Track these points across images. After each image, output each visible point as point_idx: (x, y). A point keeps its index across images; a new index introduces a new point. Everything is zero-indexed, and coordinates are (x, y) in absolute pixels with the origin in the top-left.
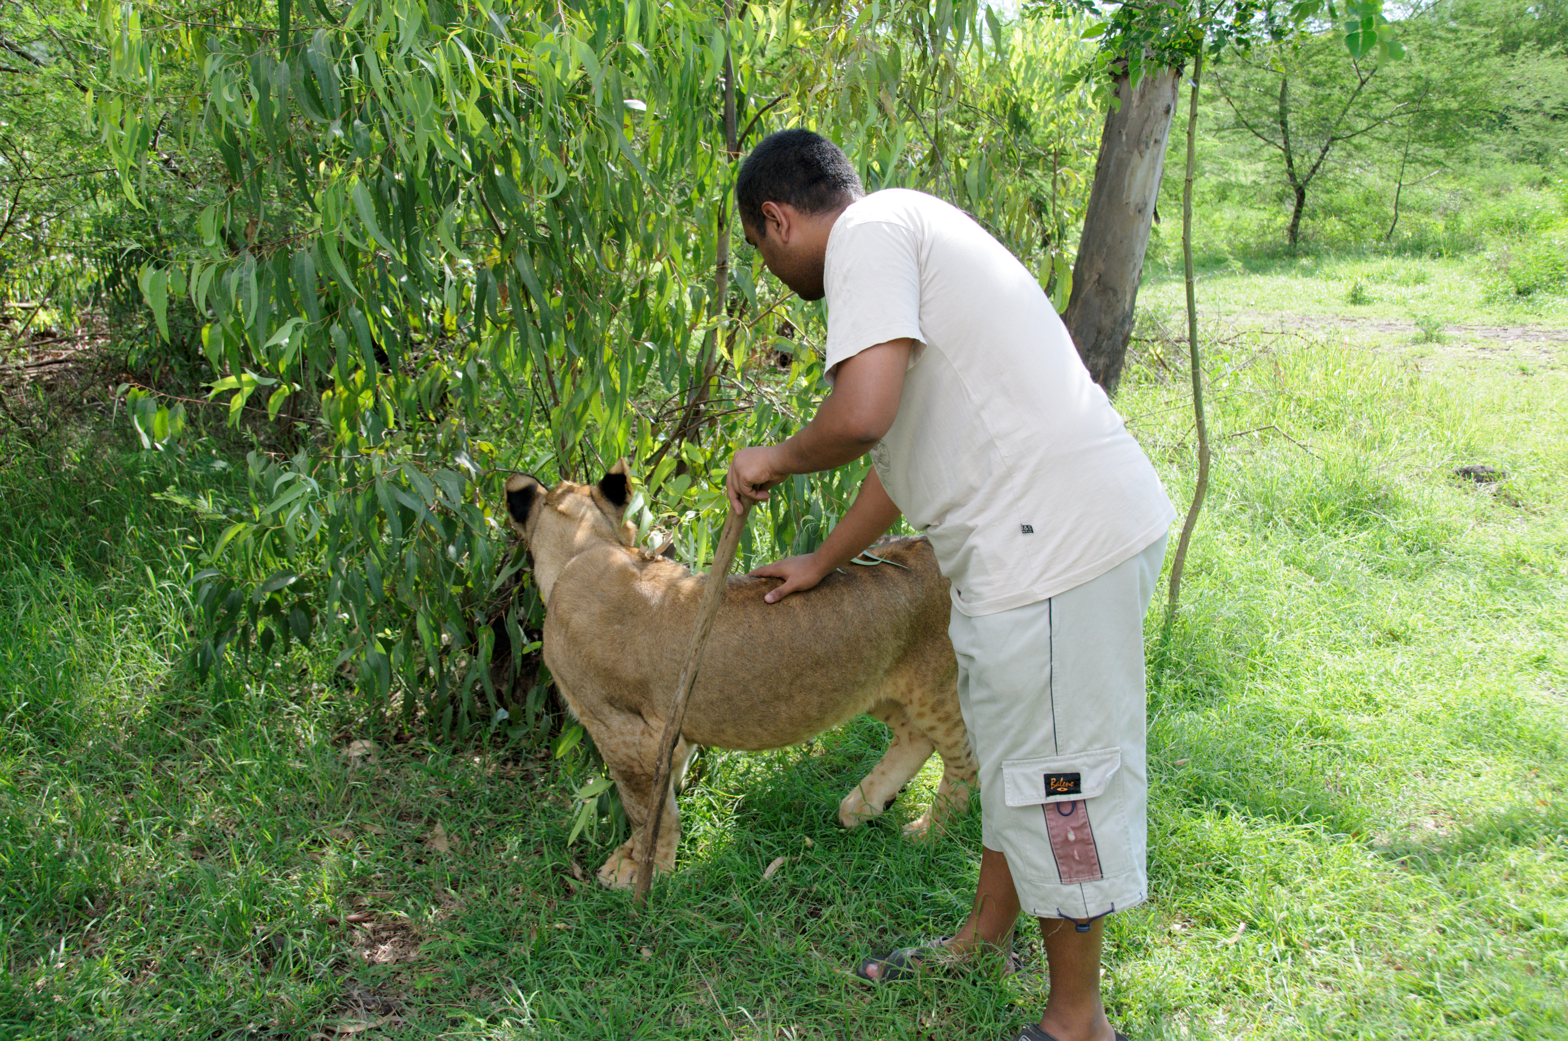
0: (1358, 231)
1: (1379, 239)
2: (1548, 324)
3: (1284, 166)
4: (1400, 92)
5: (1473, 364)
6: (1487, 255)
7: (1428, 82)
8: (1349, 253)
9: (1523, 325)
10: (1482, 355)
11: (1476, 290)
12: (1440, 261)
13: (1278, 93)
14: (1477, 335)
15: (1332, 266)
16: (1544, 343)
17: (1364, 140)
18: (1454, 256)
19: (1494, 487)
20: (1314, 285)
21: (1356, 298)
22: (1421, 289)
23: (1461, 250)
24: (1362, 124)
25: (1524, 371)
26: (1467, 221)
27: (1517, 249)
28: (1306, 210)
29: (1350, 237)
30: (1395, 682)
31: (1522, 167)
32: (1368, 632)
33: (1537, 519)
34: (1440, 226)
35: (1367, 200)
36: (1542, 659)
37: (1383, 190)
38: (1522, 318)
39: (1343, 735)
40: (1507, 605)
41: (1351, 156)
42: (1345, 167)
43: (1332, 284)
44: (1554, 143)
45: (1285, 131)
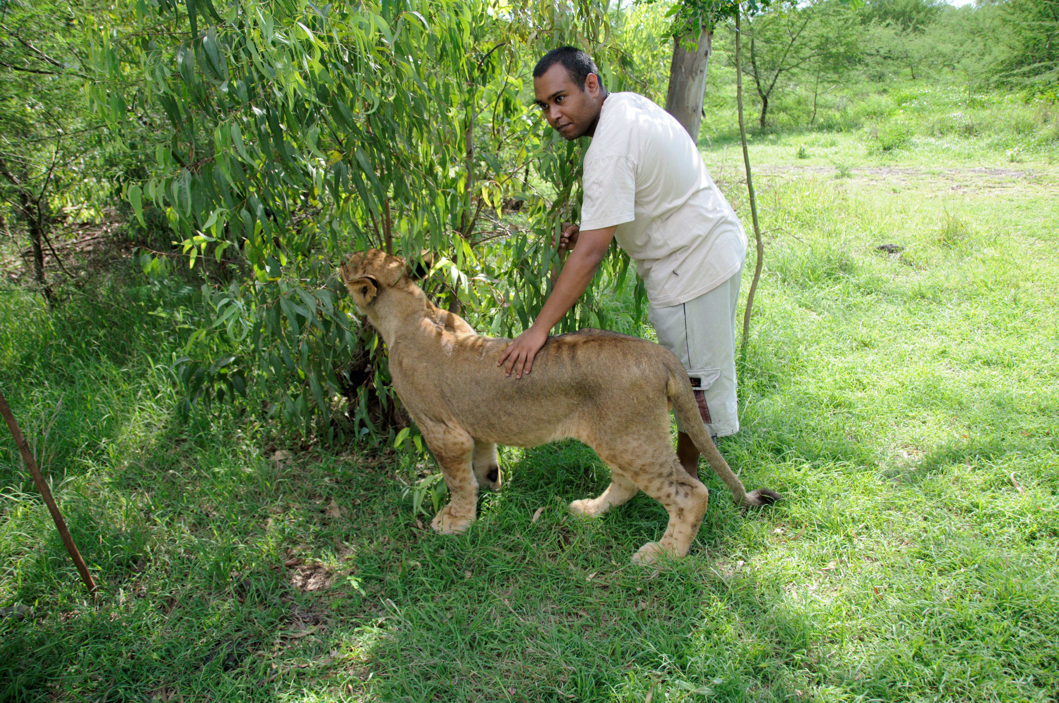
0: (796, 119)
1: (808, 123)
2: (901, 165)
3: (756, 86)
4: (813, 45)
5: (868, 188)
6: (865, 129)
7: (827, 39)
8: (793, 131)
9: (889, 166)
10: (872, 183)
11: (862, 149)
12: (841, 134)
13: (750, 46)
14: (867, 173)
15: (785, 139)
16: (901, 175)
17: (795, 70)
18: (848, 131)
19: (898, 255)
20: (778, 149)
21: (801, 155)
22: (834, 149)
23: (852, 127)
24: (795, 61)
25: (894, 191)
26: (851, 111)
27: (880, 126)
28: (768, 109)
29: (793, 123)
30: (871, 371)
31: (873, 83)
32: (851, 343)
33: (923, 272)
34: (838, 115)
35: (799, 103)
36: (944, 352)
37: (807, 97)
38: (888, 163)
39: (850, 405)
40: (920, 322)
41: (789, 79)
42: (787, 85)
43: (788, 148)
44: (886, 72)
45: (754, 67)
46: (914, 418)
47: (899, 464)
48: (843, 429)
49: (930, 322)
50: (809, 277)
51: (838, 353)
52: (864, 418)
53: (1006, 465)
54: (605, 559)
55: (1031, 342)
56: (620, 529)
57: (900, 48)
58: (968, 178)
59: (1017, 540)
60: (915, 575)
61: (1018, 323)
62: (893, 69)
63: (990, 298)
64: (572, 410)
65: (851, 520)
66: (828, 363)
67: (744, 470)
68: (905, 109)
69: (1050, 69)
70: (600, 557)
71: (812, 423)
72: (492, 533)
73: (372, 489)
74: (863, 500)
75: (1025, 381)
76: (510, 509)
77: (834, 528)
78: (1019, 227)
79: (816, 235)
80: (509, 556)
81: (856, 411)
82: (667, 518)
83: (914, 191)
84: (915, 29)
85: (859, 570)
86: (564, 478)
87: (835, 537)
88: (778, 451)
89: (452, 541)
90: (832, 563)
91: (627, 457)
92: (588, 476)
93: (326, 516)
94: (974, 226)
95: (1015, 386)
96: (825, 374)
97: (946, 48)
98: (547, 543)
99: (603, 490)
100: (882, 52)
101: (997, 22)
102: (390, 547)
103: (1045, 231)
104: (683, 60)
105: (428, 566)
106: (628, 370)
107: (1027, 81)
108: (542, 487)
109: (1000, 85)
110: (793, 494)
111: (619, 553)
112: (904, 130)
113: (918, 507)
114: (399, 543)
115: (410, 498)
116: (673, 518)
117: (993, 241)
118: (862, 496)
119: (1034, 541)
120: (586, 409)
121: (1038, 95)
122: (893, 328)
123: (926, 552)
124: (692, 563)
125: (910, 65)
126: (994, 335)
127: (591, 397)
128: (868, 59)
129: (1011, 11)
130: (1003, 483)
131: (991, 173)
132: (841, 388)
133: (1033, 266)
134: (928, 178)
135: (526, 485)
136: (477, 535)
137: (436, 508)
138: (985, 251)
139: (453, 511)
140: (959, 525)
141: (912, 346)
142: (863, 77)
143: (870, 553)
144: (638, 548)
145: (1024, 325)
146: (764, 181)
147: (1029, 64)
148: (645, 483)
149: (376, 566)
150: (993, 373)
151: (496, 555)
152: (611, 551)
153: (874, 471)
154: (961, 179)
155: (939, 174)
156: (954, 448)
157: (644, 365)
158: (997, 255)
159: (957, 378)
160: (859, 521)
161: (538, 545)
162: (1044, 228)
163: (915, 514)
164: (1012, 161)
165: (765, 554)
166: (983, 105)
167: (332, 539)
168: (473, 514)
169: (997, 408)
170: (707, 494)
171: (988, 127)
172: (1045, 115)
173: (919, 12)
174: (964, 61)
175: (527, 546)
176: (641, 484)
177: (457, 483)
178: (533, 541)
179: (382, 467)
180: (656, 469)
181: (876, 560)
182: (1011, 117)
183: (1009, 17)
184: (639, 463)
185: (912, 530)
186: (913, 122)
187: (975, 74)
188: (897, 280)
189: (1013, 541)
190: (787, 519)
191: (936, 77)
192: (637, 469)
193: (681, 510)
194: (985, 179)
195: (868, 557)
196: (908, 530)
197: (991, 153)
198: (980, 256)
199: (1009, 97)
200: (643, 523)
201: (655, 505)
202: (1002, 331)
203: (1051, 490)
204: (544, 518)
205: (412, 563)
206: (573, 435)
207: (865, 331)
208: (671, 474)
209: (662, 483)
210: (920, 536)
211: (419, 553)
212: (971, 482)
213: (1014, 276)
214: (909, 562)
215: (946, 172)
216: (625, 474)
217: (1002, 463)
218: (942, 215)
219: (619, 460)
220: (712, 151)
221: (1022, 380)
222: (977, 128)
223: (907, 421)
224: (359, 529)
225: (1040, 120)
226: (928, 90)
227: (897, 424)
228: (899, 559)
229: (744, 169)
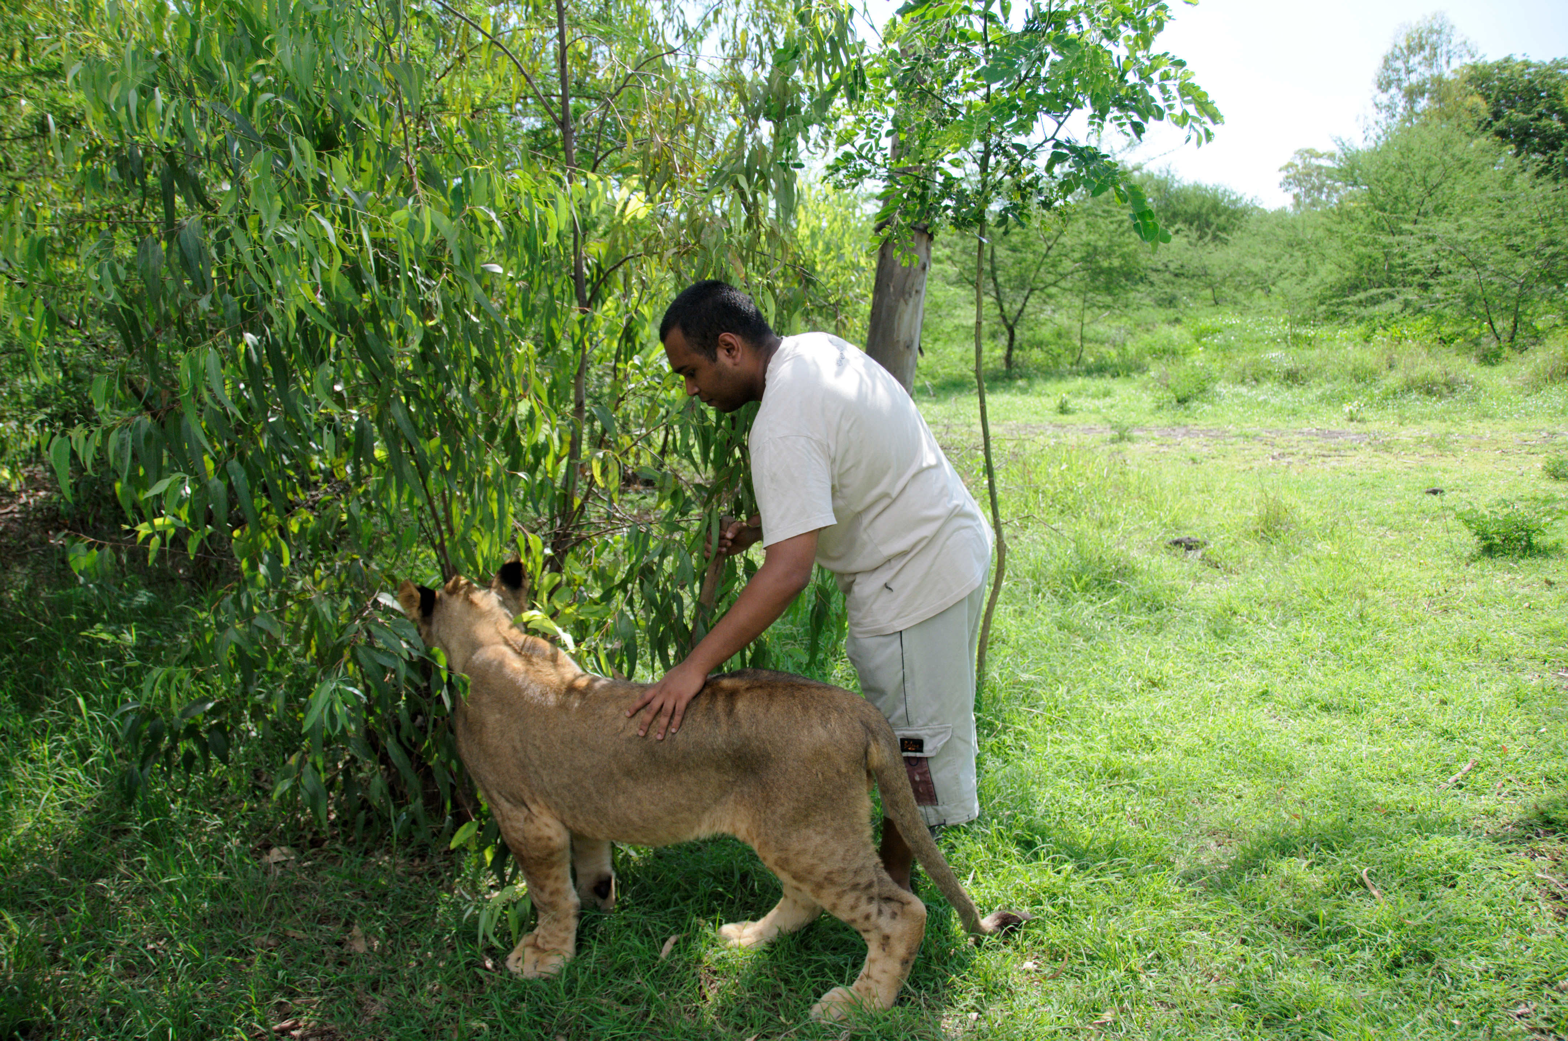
0: (1056, 358)
1: (1072, 365)
2: (1203, 425)
3: (998, 311)
4: (1077, 255)
5: (1157, 456)
6: (1152, 374)
7: (1095, 248)
8: (1052, 375)
9: (1185, 426)
10: (1162, 449)
11: (1148, 401)
12: (1118, 379)
13: (988, 256)
14: (1155, 434)
15: (1039, 385)
16: (1202, 439)
17: (1053, 290)
18: (1128, 376)
19: (1199, 554)
20: (1030, 401)
21: (1063, 409)
22: (1108, 401)
23: (1133, 371)
24: (1050, 278)
25: (1194, 461)
26: (1132, 348)
27: (1171, 370)
28: (1016, 343)
29: (1051, 364)
30: (1162, 723)
31: (1161, 310)
32: (1134, 681)
33: (1234, 577)
34: (1113, 353)
35: (1059, 335)
36: (1265, 693)
37: (1071, 327)
38: (1184, 421)
39: (1133, 774)
40: (1231, 650)
41: (1045, 302)
42: (1042, 311)
43: (1044, 399)
44: (1178, 294)
45: (996, 284)
46: (1224, 791)
47: (1205, 859)
48: (1123, 809)
49: (1245, 649)
50: (1072, 586)
51: (1114, 696)
52: (1152, 793)
53: (1355, 858)
54: (771, 1014)
55: (1385, 677)
56: (794, 968)
57: (1195, 263)
58: (1294, 443)
59: (1375, 969)
60: (1231, 1028)
61: (1366, 649)
62: (1187, 290)
63: (1328, 615)
64: (723, 790)
65: (1134, 947)
66: (1101, 713)
67: (979, 875)
68: (1205, 347)
69: (1392, 297)
70: (763, 1012)
71: (1078, 802)
72: (599, 976)
73: (417, 907)
74: (1152, 916)
75: (1378, 732)
76: (628, 939)
77: (1111, 960)
78: (1364, 512)
79: (1084, 525)
80: (624, 1012)
81: (1141, 783)
82: (864, 949)
83: (1220, 462)
84: (1215, 238)
85: (1148, 1022)
86: (709, 890)
87: (1112, 973)
88: (1029, 845)
89: (537, 989)
90: (1108, 1013)
91: (806, 861)
92: (745, 887)
93: (345, 951)
94: (1303, 511)
95: (1366, 741)
96: (1096, 728)
97: (1257, 265)
98: (682, 991)
99: (769, 908)
100: (1172, 267)
101: (1320, 233)
102: (442, 998)
103: (1398, 518)
104: (891, 275)
105: (499, 1028)
106: (810, 732)
107: (1363, 312)
108: (676, 904)
109: (1332, 316)
110: (1050, 909)
111: (791, 1004)
112: (1203, 375)
113: (1232, 924)
114: (457, 993)
115: (475, 920)
116: (873, 951)
117: (1329, 532)
118: (1152, 909)
119: (1398, 971)
120: (746, 789)
121: (1380, 331)
122: (1194, 660)
123: (1246, 992)
124: (900, 1017)
125: (1210, 286)
126: (1334, 668)
127: (753, 771)
128: (1154, 277)
129: (1338, 219)
130: (1353, 885)
131: (1324, 435)
132: (1119, 749)
133: (1385, 569)
134: (1240, 443)
135: (652, 901)
136: (576, 980)
137: (514, 937)
138: (1319, 546)
139: (540, 942)
140: (1292, 950)
141: (1220, 686)
142: (1147, 301)
143: (1164, 996)
144: (819, 995)
145: (1375, 652)
146: (1009, 445)
147: (1365, 290)
148: (833, 899)
149: (419, 1030)
150: (1335, 722)
151: (604, 1009)
152: (778, 1001)
153: (1167, 871)
154: (1284, 444)
155: (1254, 438)
156: (1281, 835)
157: (833, 724)
158: (1334, 554)
159: (1284, 731)
160: (1147, 947)
161: (668, 993)
162: (1397, 513)
163: (1228, 935)
164: (1351, 420)
165: (1009, 1002)
166: (1310, 342)
167: (351, 987)
168: (570, 948)
169: (1340, 773)
170: (925, 911)
171: (1318, 372)
172: (1390, 358)
173: (1218, 215)
174: (1280, 284)
175: (651, 995)
176: (826, 900)
177: (546, 897)
178: (660, 988)
179: (434, 875)
180: (848, 878)
181: (1174, 1006)
182: (1346, 360)
183: (1335, 228)
184: (823, 868)
185: (1224, 958)
186: (1216, 366)
187: (1299, 302)
188: (1198, 589)
189: (1370, 971)
190: (1042, 948)
191: (1246, 302)
192: (821, 879)
193: (887, 938)
194: (1316, 444)
195: (1162, 1003)
196: (1218, 960)
197: (1323, 409)
198: (1312, 554)
199: (1343, 333)
200: (828, 958)
201: (846, 929)
202: (1345, 660)
203: (1419, 892)
204: (679, 952)
205: (475, 1024)
206: (725, 828)
207: (1153, 663)
208: (870, 885)
209: (858, 899)
210: (1236, 968)
211: (486, 1008)
212: (1307, 885)
213: (1359, 582)
214: (1220, 1007)
215: (1264, 434)
216: (802, 886)
217: (1351, 855)
218: (1258, 495)
219: (794, 867)
220: (937, 402)
221: (1374, 732)
222: (1302, 373)
223: (1215, 795)
224: (394, 971)
225: (1385, 366)
226: (1236, 321)
227: (1201, 801)
228: (1206, 1003)
229: (979, 429)
